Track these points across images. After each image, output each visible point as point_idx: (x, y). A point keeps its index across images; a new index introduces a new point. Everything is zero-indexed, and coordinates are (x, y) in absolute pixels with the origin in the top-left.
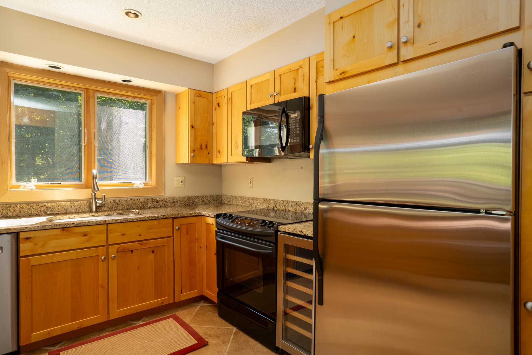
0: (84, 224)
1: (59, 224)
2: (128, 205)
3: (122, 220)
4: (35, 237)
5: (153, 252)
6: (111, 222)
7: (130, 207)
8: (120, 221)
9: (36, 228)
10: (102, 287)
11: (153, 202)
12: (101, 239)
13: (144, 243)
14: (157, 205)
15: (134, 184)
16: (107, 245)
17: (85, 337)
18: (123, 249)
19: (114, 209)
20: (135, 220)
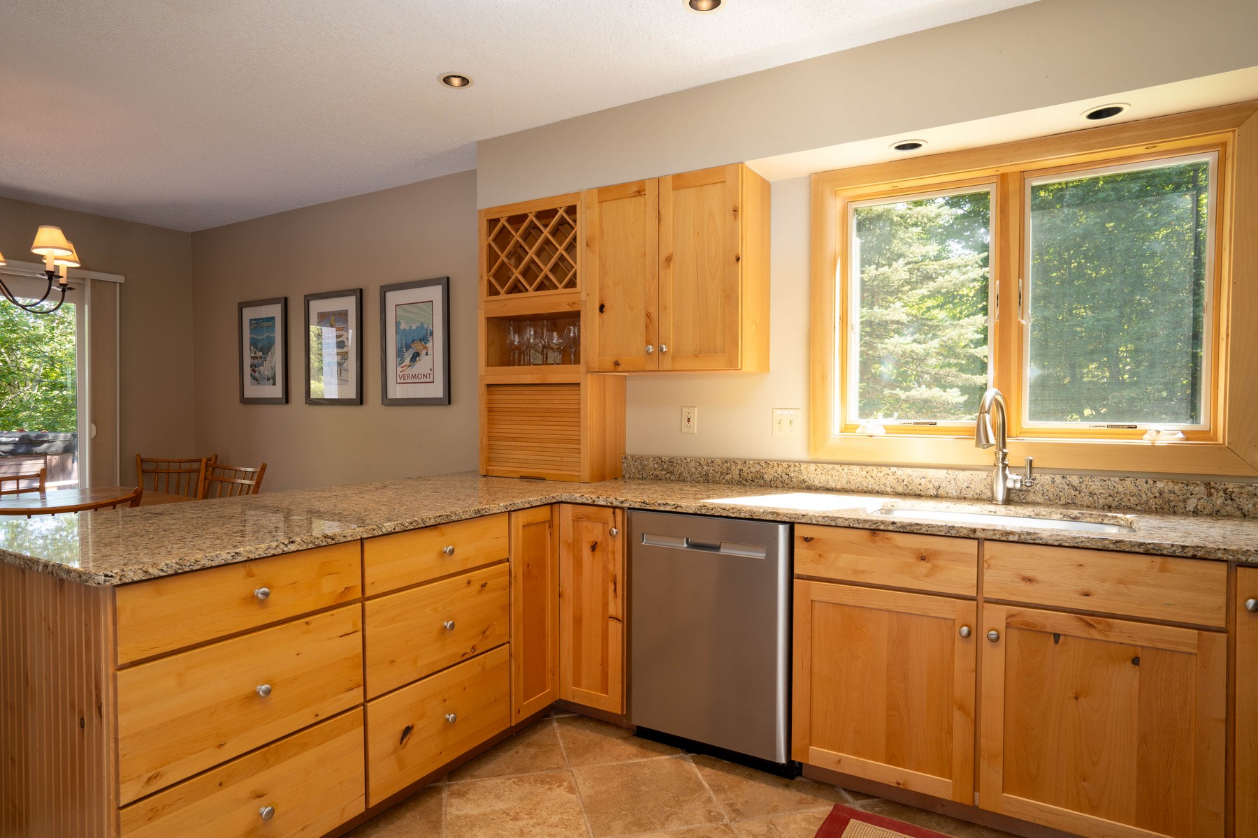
0: (917, 527)
1: (864, 520)
2: (1110, 496)
3: (1022, 537)
4: (819, 539)
5: (1136, 661)
6: (989, 535)
7: (1116, 504)
8: (1016, 538)
9: (820, 519)
10: (962, 708)
11: (1210, 495)
12: (960, 577)
13: (1099, 623)
14: (1228, 509)
15: (1145, 432)
16: (981, 600)
17: (922, 817)
18: (1028, 624)
19: (1063, 502)
20: (1067, 545)
